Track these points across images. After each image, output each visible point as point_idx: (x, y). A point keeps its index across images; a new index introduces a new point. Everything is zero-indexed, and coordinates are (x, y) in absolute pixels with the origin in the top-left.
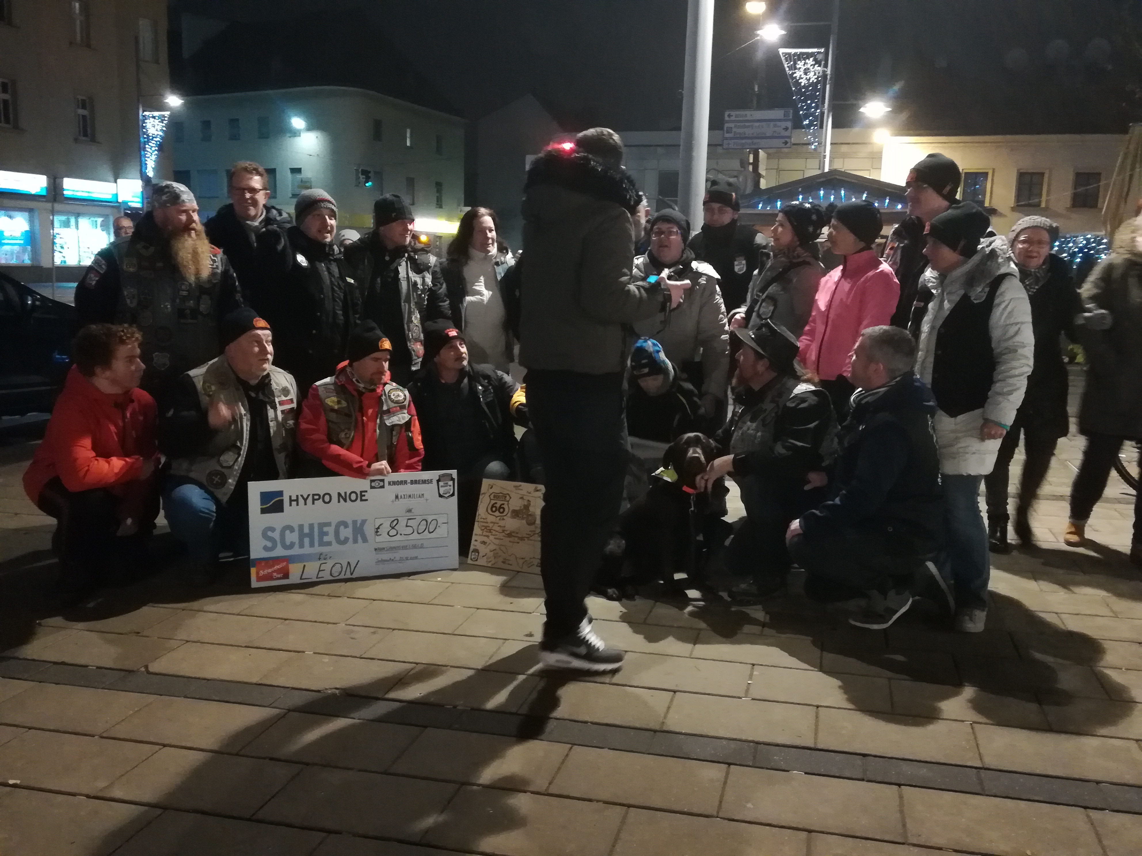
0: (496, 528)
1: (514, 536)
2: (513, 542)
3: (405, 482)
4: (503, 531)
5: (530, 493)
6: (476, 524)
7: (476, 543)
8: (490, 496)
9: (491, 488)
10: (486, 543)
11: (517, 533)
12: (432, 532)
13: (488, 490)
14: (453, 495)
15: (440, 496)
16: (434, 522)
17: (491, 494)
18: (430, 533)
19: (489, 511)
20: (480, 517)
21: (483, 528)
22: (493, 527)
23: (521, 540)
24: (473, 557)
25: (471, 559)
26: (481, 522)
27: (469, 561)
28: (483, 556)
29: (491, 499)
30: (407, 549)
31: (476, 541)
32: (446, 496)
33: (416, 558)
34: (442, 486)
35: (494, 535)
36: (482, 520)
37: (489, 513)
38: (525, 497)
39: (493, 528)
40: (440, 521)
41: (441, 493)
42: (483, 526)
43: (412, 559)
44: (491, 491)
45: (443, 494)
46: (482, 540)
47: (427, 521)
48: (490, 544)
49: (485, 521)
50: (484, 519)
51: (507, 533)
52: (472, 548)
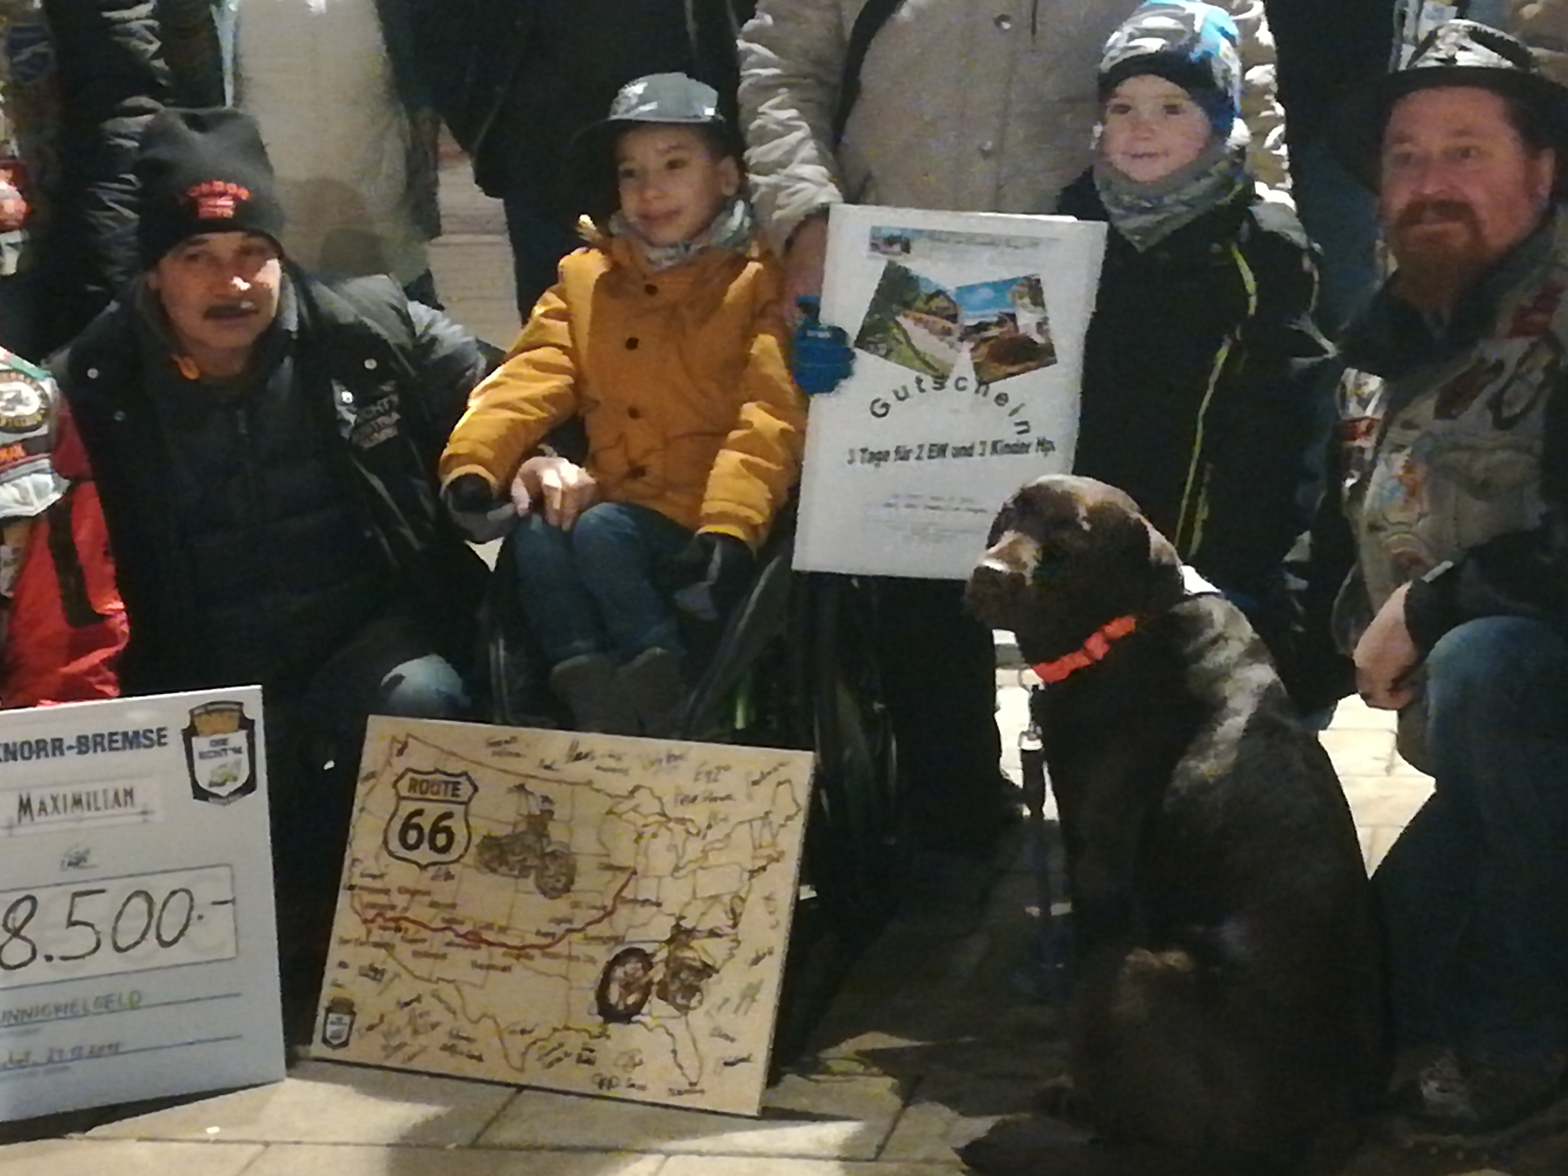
0: (420, 911)
1: (490, 944)
2: (490, 967)
3: (57, 746)
4: (450, 924)
5: (548, 767)
6: (343, 899)
7: (342, 976)
8: (395, 784)
9: (401, 752)
10: (382, 972)
11: (503, 930)
12: (175, 941)
13: (389, 763)
14: (249, 786)
15: (200, 794)
16: (179, 902)
17: (401, 777)
18: (164, 944)
19: (395, 844)
20: (357, 870)
21: (371, 913)
22: (406, 909)
23: (518, 957)
24: (330, 1029)
25: (325, 1041)
26: (362, 888)
27: (317, 1048)
28: (371, 1028)
29: (400, 798)
30: (75, 1016)
31: (343, 965)
32: (223, 791)
33: (114, 1049)
34: (202, 756)
35: (413, 941)
36: (368, 882)
37: (391, 854)
38: (530, 786)
39: (408, 914)
40: (204, 893)
41: (203, 784)
42: (373, 906)
43: (96, 1053)
44: (399, 764)
45: (212, 784)
46: (366, 963)
47: (150, 901)
48: (397, 975)
49: (378, 884)
50: (374, 877)
51: (462, 929)
52: (327, 994)
